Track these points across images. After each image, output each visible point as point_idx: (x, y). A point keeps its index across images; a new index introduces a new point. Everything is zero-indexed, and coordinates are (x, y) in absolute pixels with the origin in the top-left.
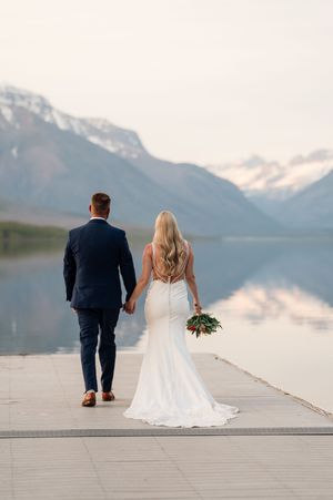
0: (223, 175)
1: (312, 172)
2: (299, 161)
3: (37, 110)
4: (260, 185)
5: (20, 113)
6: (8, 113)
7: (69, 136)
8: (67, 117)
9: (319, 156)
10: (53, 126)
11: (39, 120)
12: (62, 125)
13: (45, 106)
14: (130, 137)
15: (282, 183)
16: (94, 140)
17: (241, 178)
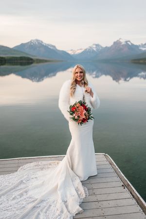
0: (68, 52)
1: (80, 51)
2: (78, 50)
4: (73, 53)
5: (39, 43)
6: (37, 43)
7: (45, 46)
8: (45, 44)
9: (81, 49)
10: (43, 45)
11: (41, 44)
13: (42, 42)
14: (54, 47)
15: (76, 53)
16: (49, 47)
17: (70, 52)
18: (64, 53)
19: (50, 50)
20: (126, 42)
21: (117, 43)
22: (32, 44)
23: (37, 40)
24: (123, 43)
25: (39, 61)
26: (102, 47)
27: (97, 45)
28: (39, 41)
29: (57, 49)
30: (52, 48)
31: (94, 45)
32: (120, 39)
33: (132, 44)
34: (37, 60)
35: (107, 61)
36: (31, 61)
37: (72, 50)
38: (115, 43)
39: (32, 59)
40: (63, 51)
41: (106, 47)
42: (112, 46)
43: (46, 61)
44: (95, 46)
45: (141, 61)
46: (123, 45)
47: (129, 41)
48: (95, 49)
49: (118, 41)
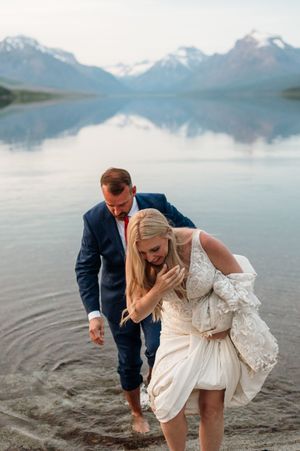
0: (108, 70)
1: (143, 69)
2: (137, 64)
3: (32, 44)
4: (122, 74)
5: (27, 46)
6: (22, 46)
7: (46, 55)
8: (45, 48)
9: (145, 62)
10: (39, 52)
11: (34, 49)
12: (43, 50)
13: (36, 43)
14: (70, 55)
15: (132, 73)
16: (57, 57)
17: (115, 72)
18: (99, 73)
19: (59, 66)
20: (271, 40)
21: (244, 45)
22: (8, 49)
23: (23, 38)
24: (263, 43)
25: (29, 97)
26: (203, 55)
27: (191, 50)
28: (29, 39)
29: (77, 63)
30: (63, 59)
31: (181, 48)
32: (254, 31)
33: (285, 44)
35: (217, 95)
36: (5, 97)
37: (120, 65)
38: (239, 43)
39: (7, 92)
41: (216, 55)
42: (231, 51)
43: (47, 97)
44: (183, 53)
46: (261, 49)
47: (279, 38)
48: (184, 62)
49: (247, 37)
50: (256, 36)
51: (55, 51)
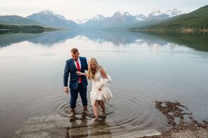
0: (75, 22)
2: (84, 20)
4: (79, 23)
5: (49, 13)
6: (47, 13)
9: (86, 19)
11: (51, 14)
12: (54, 15)
13: (52, 12)
14: (63, 17)
15: (82, 23)
16: (58, 17)
19: (59, 20)
20: (125, 13)
21: (117, 14)
22: (43, 14)
23: (48, 11)
24: (122, 14)
25: (50, 30)
26: (104, 17)
27: (100, 16)
28: (50, 11)
29: (65, 19)
30: (61, 18)
31: (97, 15)
33: (129, 15)
34: (48, 28)
35: (108, 30)
38: (115, 14)
39: (43, 28)
40: (71, 21)
41: (108, 18)
42: (113, 17)
43: (56, 30)
44: (98, 17)
45: (137, 30)
46: (122, 16)
47: (127, 13)
48: (98, 19)
49: (117, 12)
50: (120, 12)
51: (58, 15)
